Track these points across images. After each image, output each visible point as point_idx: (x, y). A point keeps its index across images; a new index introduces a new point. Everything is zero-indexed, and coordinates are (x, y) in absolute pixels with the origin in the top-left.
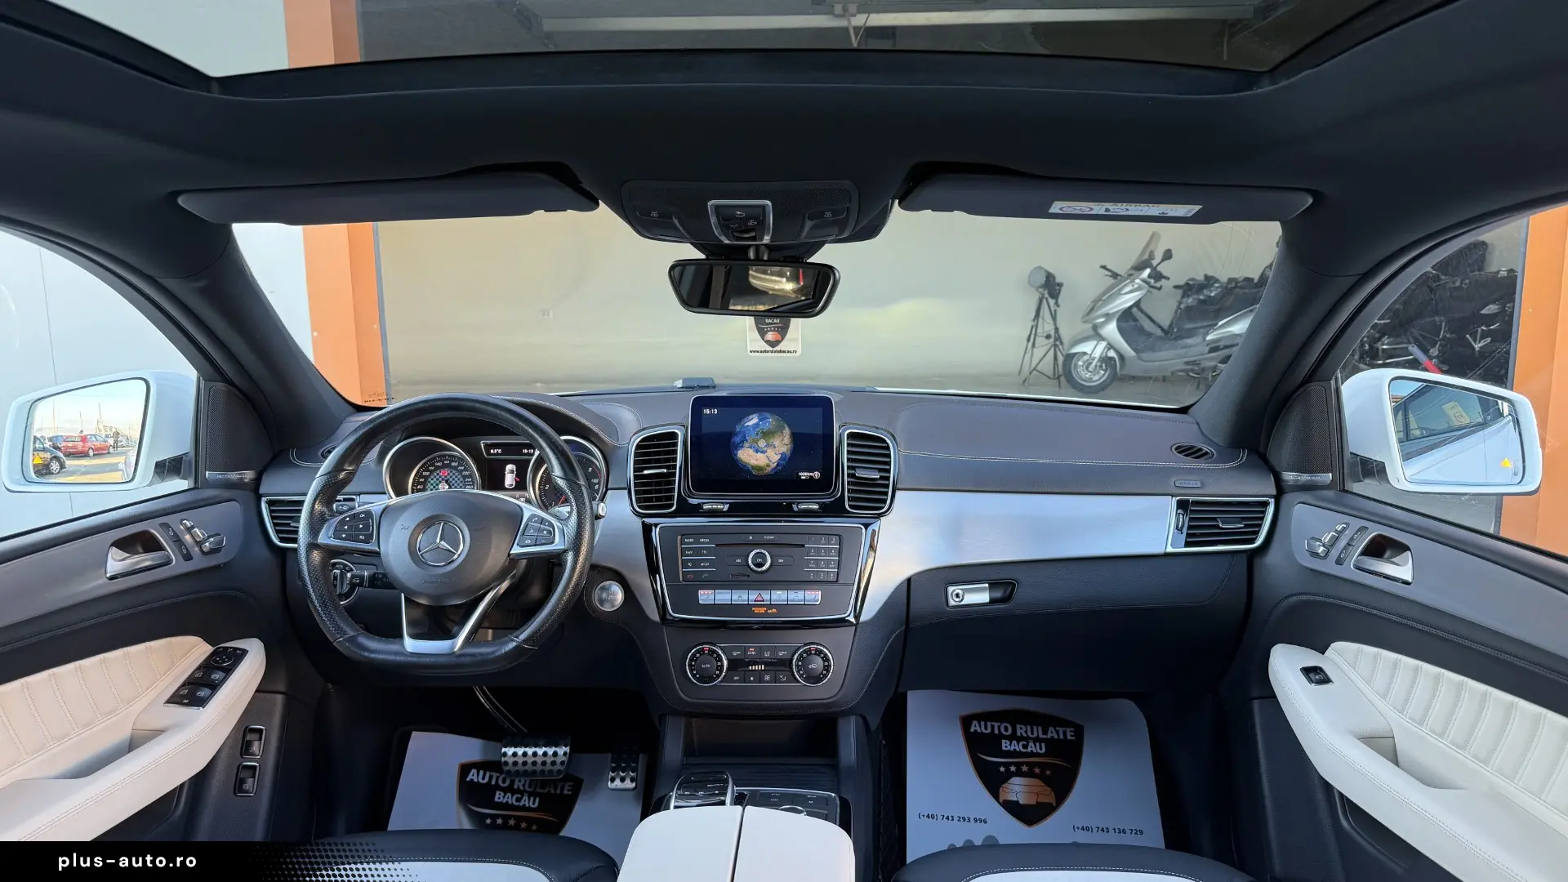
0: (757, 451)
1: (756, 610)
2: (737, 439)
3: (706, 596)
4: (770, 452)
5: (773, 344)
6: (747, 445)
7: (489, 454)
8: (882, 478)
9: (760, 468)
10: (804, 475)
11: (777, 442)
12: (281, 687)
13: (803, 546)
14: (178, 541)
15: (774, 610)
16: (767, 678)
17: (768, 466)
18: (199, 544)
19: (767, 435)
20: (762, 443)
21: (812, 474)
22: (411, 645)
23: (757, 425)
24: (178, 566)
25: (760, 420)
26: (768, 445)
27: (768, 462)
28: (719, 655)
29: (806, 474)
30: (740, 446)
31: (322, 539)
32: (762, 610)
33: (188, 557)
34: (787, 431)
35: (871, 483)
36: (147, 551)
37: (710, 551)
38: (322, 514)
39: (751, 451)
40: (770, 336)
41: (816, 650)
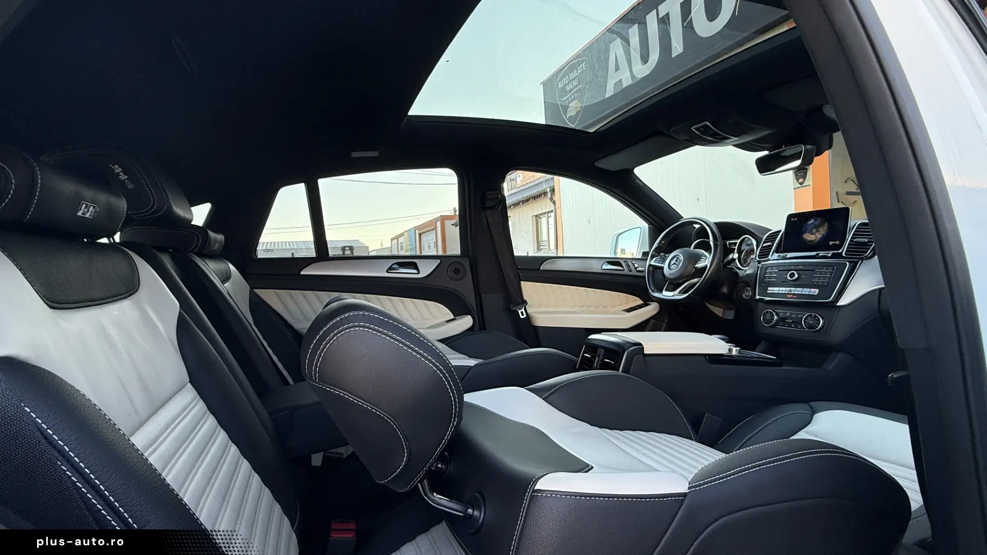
0: (811, 234)
1: (788, 296)
2: (803, 230)
3: (772, 290)
4: (817, 234)
5: (801, 184)
6: (807, 232)
7: (730, 246)
8: (869, 242)
9: (811, 241)
10: (831, 243)
11: (821, 230)
12: (666, 321)
13: (814, 270)
14: (628, 266)
15: (795, 297)
16: (793, 326)
17: (815, 240)
18: (636, 268)
19: (817, 227)
20: (814, 231)
21: (835, 242)
22: (665, 293)
23: (813, 222)
24: (626, 272)
25: (815, 220)
26: (817, 232)
27: (815, 238)
28: (773, 314)
29: (833, 242)
30: (805, 232)
31: (652, 263)
32: (790, 296)
33: (630, 271)
34: (826, 225)
35: (864, 244)
36: (619, 266)
37: (775, 273)
38: (654, 255)
39: (809, 234)
40: (801, 180)
41: (815, 315)
